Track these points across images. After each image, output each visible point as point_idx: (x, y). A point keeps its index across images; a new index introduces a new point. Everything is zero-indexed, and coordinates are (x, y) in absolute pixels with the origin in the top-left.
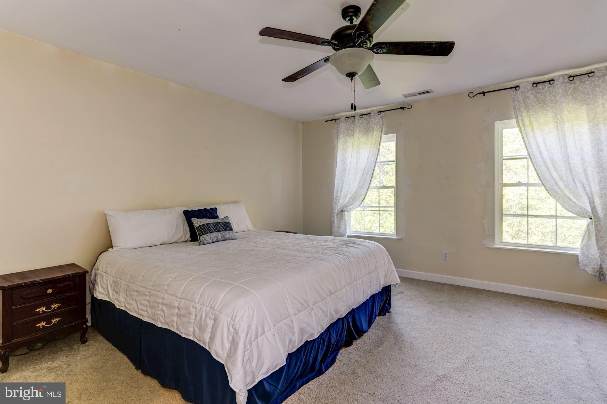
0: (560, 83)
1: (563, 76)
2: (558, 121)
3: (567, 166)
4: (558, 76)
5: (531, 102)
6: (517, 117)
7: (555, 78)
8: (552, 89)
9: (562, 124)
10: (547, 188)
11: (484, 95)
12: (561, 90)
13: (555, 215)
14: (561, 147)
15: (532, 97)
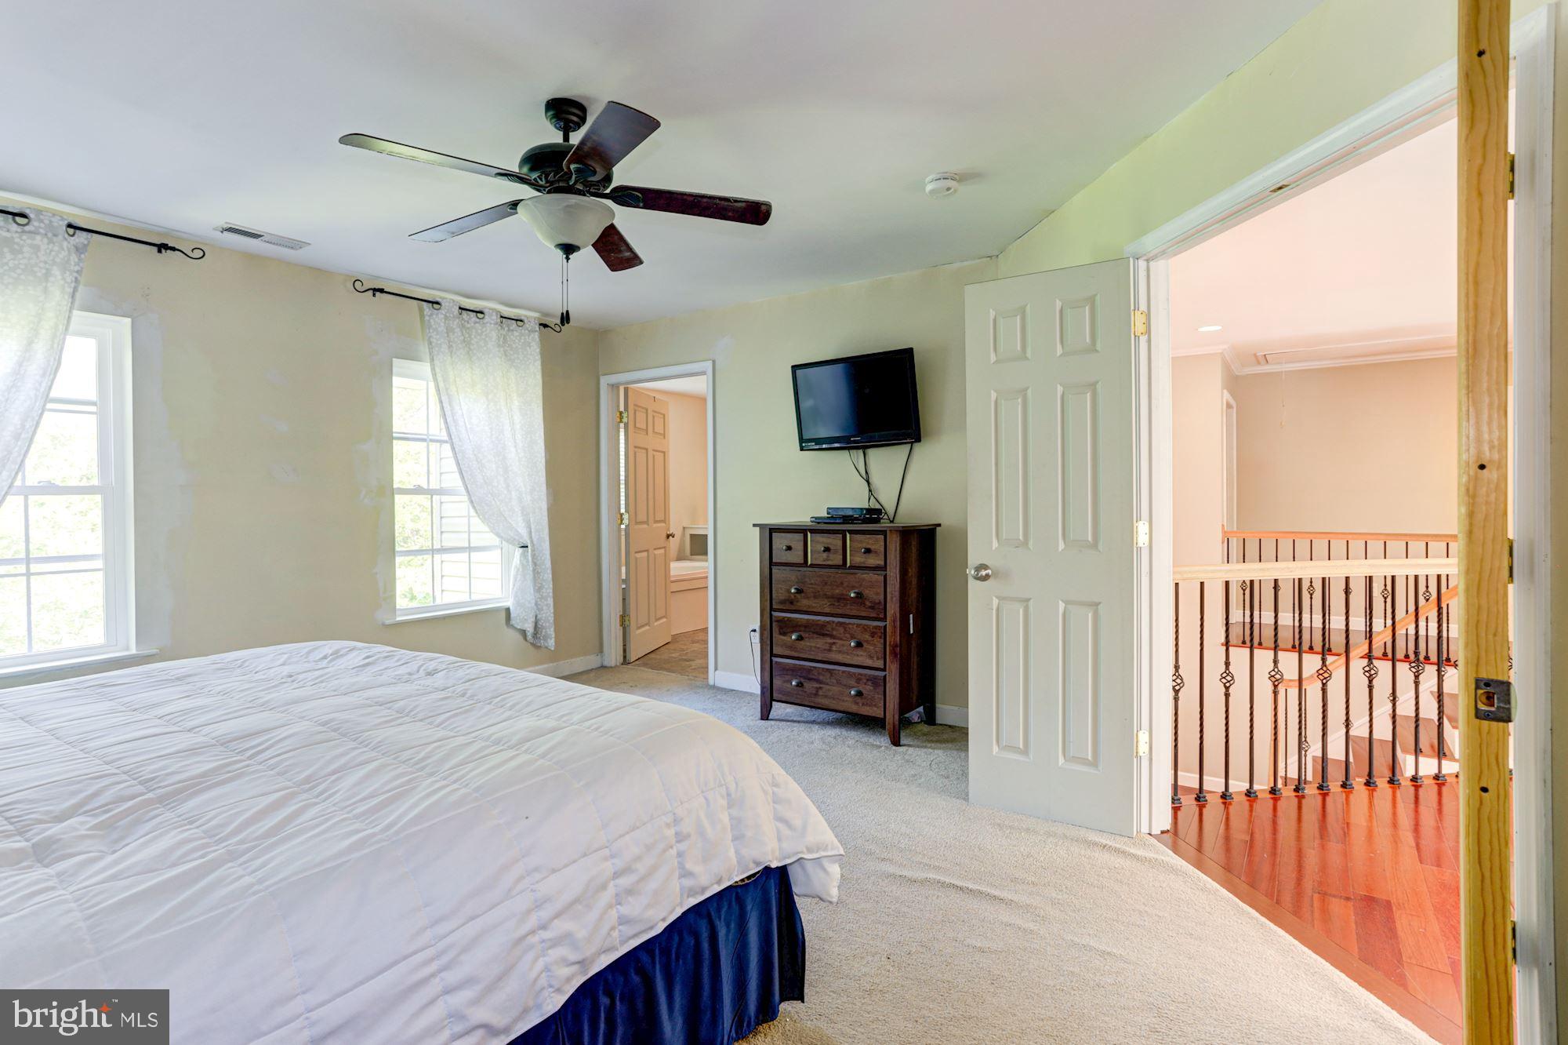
0: (492, 322)
1: (498, 312)
2: (489, 385)
3: (500, 463)
4: (490, 309)
5: (456, 339)
6: (432, 360)
7: (485, 311)
8: (480, 328)
9: (495, 391)
10: (473, 499)
11: (374, 295)
12: (494, 334)
13: (467, 546)
14: (491, 429)
15: (458, 330)
